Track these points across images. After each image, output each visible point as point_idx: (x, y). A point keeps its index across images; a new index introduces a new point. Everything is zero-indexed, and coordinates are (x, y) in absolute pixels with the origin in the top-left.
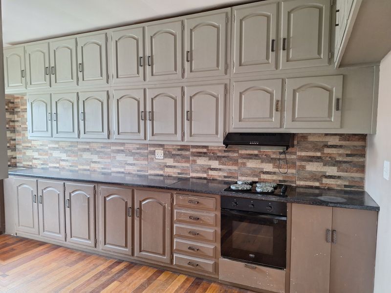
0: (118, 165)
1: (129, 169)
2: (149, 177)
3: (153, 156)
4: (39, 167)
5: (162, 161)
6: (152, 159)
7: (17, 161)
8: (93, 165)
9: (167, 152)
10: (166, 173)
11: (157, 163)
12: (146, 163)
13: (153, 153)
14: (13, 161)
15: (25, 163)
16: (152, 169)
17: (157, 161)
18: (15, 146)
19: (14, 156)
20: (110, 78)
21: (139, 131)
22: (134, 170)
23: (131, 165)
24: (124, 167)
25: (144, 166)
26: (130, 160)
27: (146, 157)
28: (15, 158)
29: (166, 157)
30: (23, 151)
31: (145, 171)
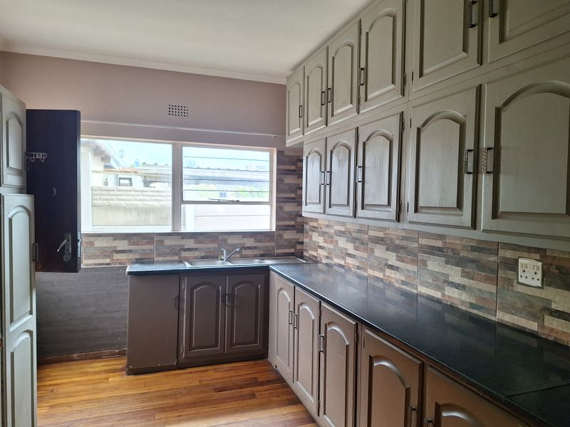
0: (430, 281)
1: (453, 295)
2: (499, 330)
3: (510, 274)
4: (324, 261)
5: (538, 293)
6: (509, 282)
7: (305, 248)
8: (388, 272)
9: (553, 270)
10: (547, 332)
11: (522, 296)
12: (493, 288)
13: (513, 265)
14: (299, 247)
15: (312, 253)
16: (506, 309)
17: (520, 289)
18: (303, 226)
19: (300, 240)
20: (407, 83)
21: (460, 205)
22: (463, 302)
23: (457, 286)
24: (441, 289)
25: (486, 296)
26: (455, 274)
27: (490, 273)
28: (302, 243)
29: (550, 285)
30: (310, 233)
31: (488, 311)
